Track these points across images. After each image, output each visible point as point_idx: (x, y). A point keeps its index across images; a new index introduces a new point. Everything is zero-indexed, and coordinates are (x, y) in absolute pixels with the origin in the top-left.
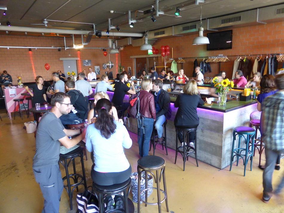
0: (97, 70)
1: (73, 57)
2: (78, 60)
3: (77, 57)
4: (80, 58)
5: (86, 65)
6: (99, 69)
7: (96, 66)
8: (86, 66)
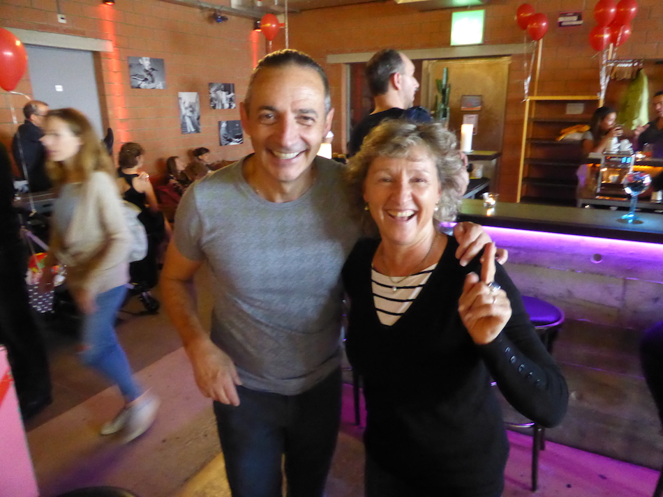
0: (189, 114)
1: (82, 34)
2: (107, 55)
3: (99, 35)
4: (116, 45)
5: (143, 85)
6: (197, 108)
7: (183, 91)
8: (146, 89)
